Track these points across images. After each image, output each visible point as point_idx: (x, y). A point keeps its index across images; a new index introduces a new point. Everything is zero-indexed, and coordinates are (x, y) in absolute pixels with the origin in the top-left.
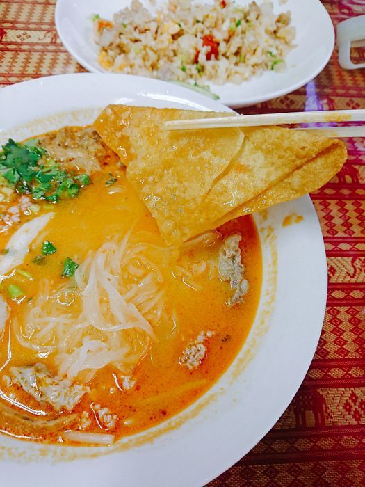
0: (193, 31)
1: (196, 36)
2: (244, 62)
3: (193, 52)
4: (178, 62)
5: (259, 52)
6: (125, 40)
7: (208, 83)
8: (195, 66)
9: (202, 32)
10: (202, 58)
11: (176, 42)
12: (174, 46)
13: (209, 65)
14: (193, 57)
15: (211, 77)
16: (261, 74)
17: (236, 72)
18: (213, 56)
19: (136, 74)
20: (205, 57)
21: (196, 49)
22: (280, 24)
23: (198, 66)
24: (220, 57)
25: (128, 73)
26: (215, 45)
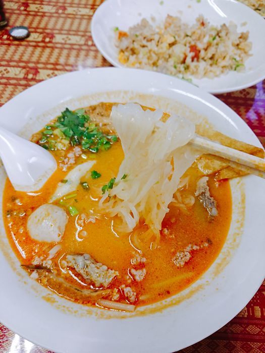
0: (183, 42)
1: (185, 45)
2: (216, 64)
3: (182, 56)
4: (171, 62)
5: (227, 58)
6: (136, 46)
7: (191, 77)
8: (183, 65)
9: (190, 43)
10: (188, 60)
11: (171, 49)
12: (170, 51)
13: (193, 65)
14: (182, 59)
15: (193, 73)
16: (227, 73)
17: (211, 71)
18: (195, 59)
19: (142, 68)
20: (190, 60)
21: (185, 54)
22: (241, 40)
23: (185, 65)
24: (200, 60)
25: (138, 68)
26: (198, 52)
